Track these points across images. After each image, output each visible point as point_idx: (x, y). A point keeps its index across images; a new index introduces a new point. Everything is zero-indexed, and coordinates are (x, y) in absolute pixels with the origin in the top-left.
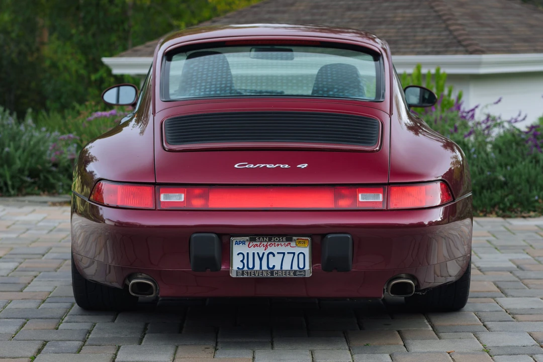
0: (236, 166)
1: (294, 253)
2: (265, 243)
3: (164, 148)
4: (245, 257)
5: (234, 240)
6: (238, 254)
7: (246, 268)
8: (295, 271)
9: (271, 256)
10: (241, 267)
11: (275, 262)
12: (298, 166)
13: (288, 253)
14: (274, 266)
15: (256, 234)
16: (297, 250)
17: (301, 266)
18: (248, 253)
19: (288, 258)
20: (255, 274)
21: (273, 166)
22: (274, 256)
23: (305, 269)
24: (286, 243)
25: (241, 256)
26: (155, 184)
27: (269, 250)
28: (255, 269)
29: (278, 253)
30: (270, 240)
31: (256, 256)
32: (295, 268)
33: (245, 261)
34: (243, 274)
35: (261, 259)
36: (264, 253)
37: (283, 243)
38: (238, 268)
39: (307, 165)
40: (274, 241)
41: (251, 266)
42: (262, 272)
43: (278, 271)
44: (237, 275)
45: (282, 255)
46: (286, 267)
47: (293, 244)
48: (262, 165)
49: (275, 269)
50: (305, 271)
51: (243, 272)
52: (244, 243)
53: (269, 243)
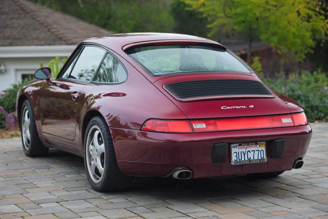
0: (222, 108)
1: (259, 150)
2: (246, 146)
5: (232, 146)
6: (234, 153)
7: (238, 160)
8: (260, 159)
9: (249, 152)
11: (251, 155)
12: (250, 107)
13: (256, 150)
14: (250, 158)
15: (241, 142)
16: (260, 149)
17: (262, 157)
18: (238, 152)
19: (256, 153)
20: (242, 162)
21: (238, 107)
22: (250, 152)
23: (264, 158)
24: (255, 146)
25: (236, 153)
26: (188, 120)
27: (248, 149)
28: (242, 160)
29: (252, 151)
31: (242, 153)
32: (260, 158)
33: (238, 156)
34: (237, 163)
35: (244, 155)
36: (245, 151)
37: (253, 146)
38: (235, 160)
39: (253, 106)
40: (250, 145)
41: (240, 159)
42: (246, 161)
43: (252, 160)
44: (235, 164)
45: (254, 152)
46: (256, 158)
47: (258, 146)
48: (234, 107)
50: (264, 159)
51: (237, 161)
52: (236, 147)
53: (247, 146)
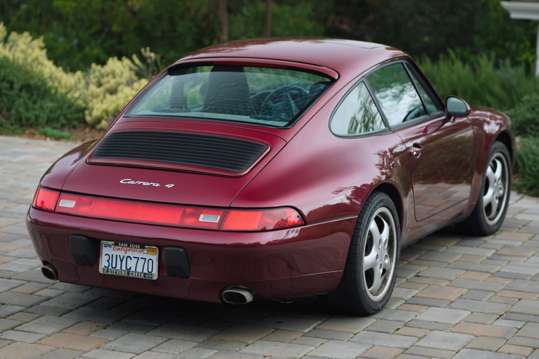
0: (121, 182)
1: (145, 259)
2: (125, 248)
3: (86, 162)
4: (110, 257)
5: (104, 243)
6: (106, 255)
7: (110, 267)
8: (145, 274)
9: (129, 259)
10: (107, 266)
11: (131, 264)
12: (166, 186)
13: (141, 258)
14: (130, 268)
15: (119, 240)
16: (148, 257)
17: (150, 271)
18: (112, 255)
19: (141, 262)
20: (116, 272)
21: (148, 184)
22: (131, 259)
23: (153, 273)
24: (141, 250)
25: (107, 256)
26: (61, 191)
27: (129, 254)
28: (117, 268)
29: (134, 257)
30: (129, 246)
31: (118, 257)
32: (145, 271)
33: (110, 261)
34: (108, 271)
35: (122, 261)
36: (124, 256)
37: (138, 250)
38: (105, 266)
39: (173, 185)
40: (132, 247)
41: (114, 266)
42: (122, 272)
43: (132, 272)
44: (104, 272)
45: (137, 259)
46: (139, 269)
47: (145, 251)
48: (140, 183)
49: (131, 270)
51: (108, 269)
52: (110, 247)
53: (128, 248)
